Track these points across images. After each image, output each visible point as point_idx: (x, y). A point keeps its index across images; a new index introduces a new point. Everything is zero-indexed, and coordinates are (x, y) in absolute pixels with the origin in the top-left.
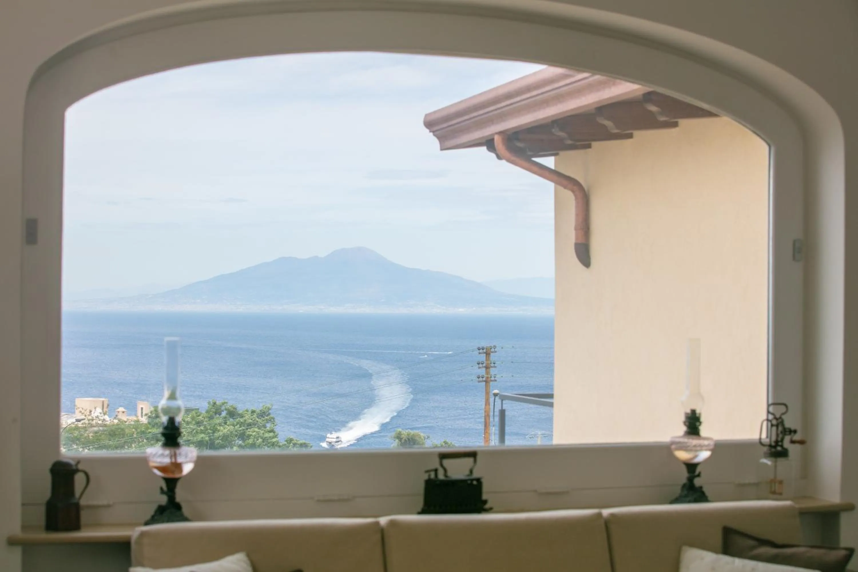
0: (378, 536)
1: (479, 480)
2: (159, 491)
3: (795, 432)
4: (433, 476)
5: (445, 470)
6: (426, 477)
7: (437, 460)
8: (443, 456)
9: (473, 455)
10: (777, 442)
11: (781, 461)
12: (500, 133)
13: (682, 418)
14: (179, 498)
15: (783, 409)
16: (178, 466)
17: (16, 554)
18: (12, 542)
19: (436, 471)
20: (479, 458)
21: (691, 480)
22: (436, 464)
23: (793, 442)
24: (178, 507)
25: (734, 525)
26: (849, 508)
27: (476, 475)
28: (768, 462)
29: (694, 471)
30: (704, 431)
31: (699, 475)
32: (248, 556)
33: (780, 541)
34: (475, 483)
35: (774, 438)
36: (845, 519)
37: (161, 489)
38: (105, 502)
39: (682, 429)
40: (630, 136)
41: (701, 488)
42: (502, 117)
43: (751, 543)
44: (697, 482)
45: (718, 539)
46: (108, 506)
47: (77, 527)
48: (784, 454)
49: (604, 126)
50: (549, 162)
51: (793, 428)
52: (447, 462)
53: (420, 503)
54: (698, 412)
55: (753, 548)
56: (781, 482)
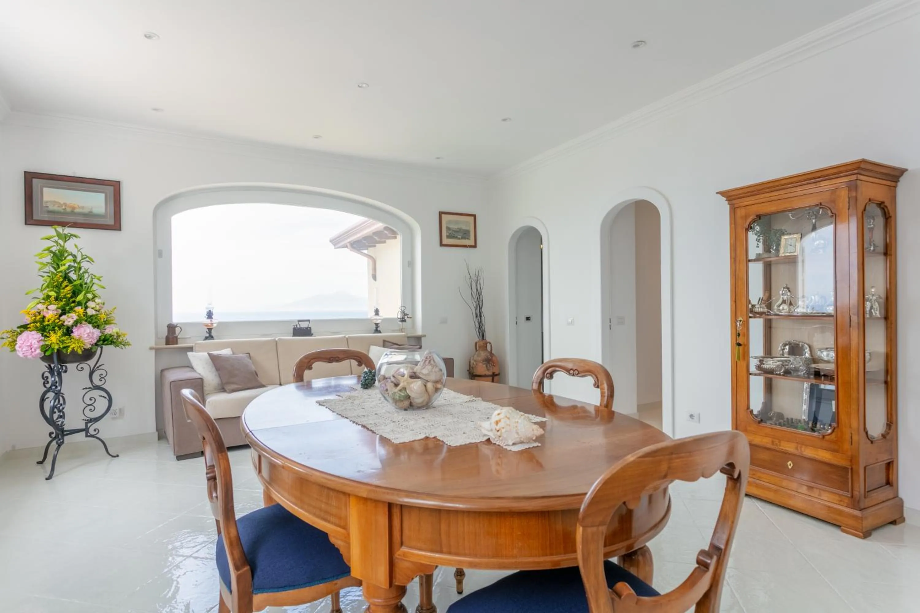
0: (275, 343)
1: (310, 328)
2: (206, 332)
3: (408, 315)
4: (296, 327)
5: (300, 325)
6: (293, 327)
7: (297, 322)
8: (299, 321)
9: (309, 321)
10: (403, 317)
11: (404, 323)
12: (349, 242)
13: (374, 310)
14: (212, 334)
15: (404, 308)
16: (212, 324)
17: (153, 352)
18: (151, 349)
19: (297, 325)
20: (310, 322)
21: (377, 328)
22: (297, 323)
23: (408, 318)
24: (212, 337)
25: (386, 339)
26: (425, 336)
27: (309, 327)
28: (400, 323)
29: (377, 326)
30: (381, 313)
31: (379, 327)
32: (232, 349)
33: (400, 344)
34: (309, 329)
35: (402, 316)
36: (423, 339)
37: (207, 332)
38: (189, 337)
39: (374, 314)
40: (385, 242)
41: (380, 330)
42: (349, 237)
43: (392, 344)
44: (379, 329)
45: (382, 343)
46: (190, 338)
47: (177, 344)
48: (405, 321)
49: (375, 239)
50: (365, 252)
51: (407, 313)
52: (300, 323)
53: (292, 335)
54: (378, 308)
55: (392, 345)
56: (404, 329)
